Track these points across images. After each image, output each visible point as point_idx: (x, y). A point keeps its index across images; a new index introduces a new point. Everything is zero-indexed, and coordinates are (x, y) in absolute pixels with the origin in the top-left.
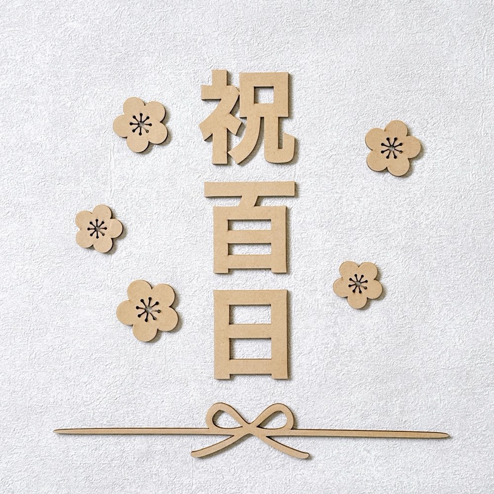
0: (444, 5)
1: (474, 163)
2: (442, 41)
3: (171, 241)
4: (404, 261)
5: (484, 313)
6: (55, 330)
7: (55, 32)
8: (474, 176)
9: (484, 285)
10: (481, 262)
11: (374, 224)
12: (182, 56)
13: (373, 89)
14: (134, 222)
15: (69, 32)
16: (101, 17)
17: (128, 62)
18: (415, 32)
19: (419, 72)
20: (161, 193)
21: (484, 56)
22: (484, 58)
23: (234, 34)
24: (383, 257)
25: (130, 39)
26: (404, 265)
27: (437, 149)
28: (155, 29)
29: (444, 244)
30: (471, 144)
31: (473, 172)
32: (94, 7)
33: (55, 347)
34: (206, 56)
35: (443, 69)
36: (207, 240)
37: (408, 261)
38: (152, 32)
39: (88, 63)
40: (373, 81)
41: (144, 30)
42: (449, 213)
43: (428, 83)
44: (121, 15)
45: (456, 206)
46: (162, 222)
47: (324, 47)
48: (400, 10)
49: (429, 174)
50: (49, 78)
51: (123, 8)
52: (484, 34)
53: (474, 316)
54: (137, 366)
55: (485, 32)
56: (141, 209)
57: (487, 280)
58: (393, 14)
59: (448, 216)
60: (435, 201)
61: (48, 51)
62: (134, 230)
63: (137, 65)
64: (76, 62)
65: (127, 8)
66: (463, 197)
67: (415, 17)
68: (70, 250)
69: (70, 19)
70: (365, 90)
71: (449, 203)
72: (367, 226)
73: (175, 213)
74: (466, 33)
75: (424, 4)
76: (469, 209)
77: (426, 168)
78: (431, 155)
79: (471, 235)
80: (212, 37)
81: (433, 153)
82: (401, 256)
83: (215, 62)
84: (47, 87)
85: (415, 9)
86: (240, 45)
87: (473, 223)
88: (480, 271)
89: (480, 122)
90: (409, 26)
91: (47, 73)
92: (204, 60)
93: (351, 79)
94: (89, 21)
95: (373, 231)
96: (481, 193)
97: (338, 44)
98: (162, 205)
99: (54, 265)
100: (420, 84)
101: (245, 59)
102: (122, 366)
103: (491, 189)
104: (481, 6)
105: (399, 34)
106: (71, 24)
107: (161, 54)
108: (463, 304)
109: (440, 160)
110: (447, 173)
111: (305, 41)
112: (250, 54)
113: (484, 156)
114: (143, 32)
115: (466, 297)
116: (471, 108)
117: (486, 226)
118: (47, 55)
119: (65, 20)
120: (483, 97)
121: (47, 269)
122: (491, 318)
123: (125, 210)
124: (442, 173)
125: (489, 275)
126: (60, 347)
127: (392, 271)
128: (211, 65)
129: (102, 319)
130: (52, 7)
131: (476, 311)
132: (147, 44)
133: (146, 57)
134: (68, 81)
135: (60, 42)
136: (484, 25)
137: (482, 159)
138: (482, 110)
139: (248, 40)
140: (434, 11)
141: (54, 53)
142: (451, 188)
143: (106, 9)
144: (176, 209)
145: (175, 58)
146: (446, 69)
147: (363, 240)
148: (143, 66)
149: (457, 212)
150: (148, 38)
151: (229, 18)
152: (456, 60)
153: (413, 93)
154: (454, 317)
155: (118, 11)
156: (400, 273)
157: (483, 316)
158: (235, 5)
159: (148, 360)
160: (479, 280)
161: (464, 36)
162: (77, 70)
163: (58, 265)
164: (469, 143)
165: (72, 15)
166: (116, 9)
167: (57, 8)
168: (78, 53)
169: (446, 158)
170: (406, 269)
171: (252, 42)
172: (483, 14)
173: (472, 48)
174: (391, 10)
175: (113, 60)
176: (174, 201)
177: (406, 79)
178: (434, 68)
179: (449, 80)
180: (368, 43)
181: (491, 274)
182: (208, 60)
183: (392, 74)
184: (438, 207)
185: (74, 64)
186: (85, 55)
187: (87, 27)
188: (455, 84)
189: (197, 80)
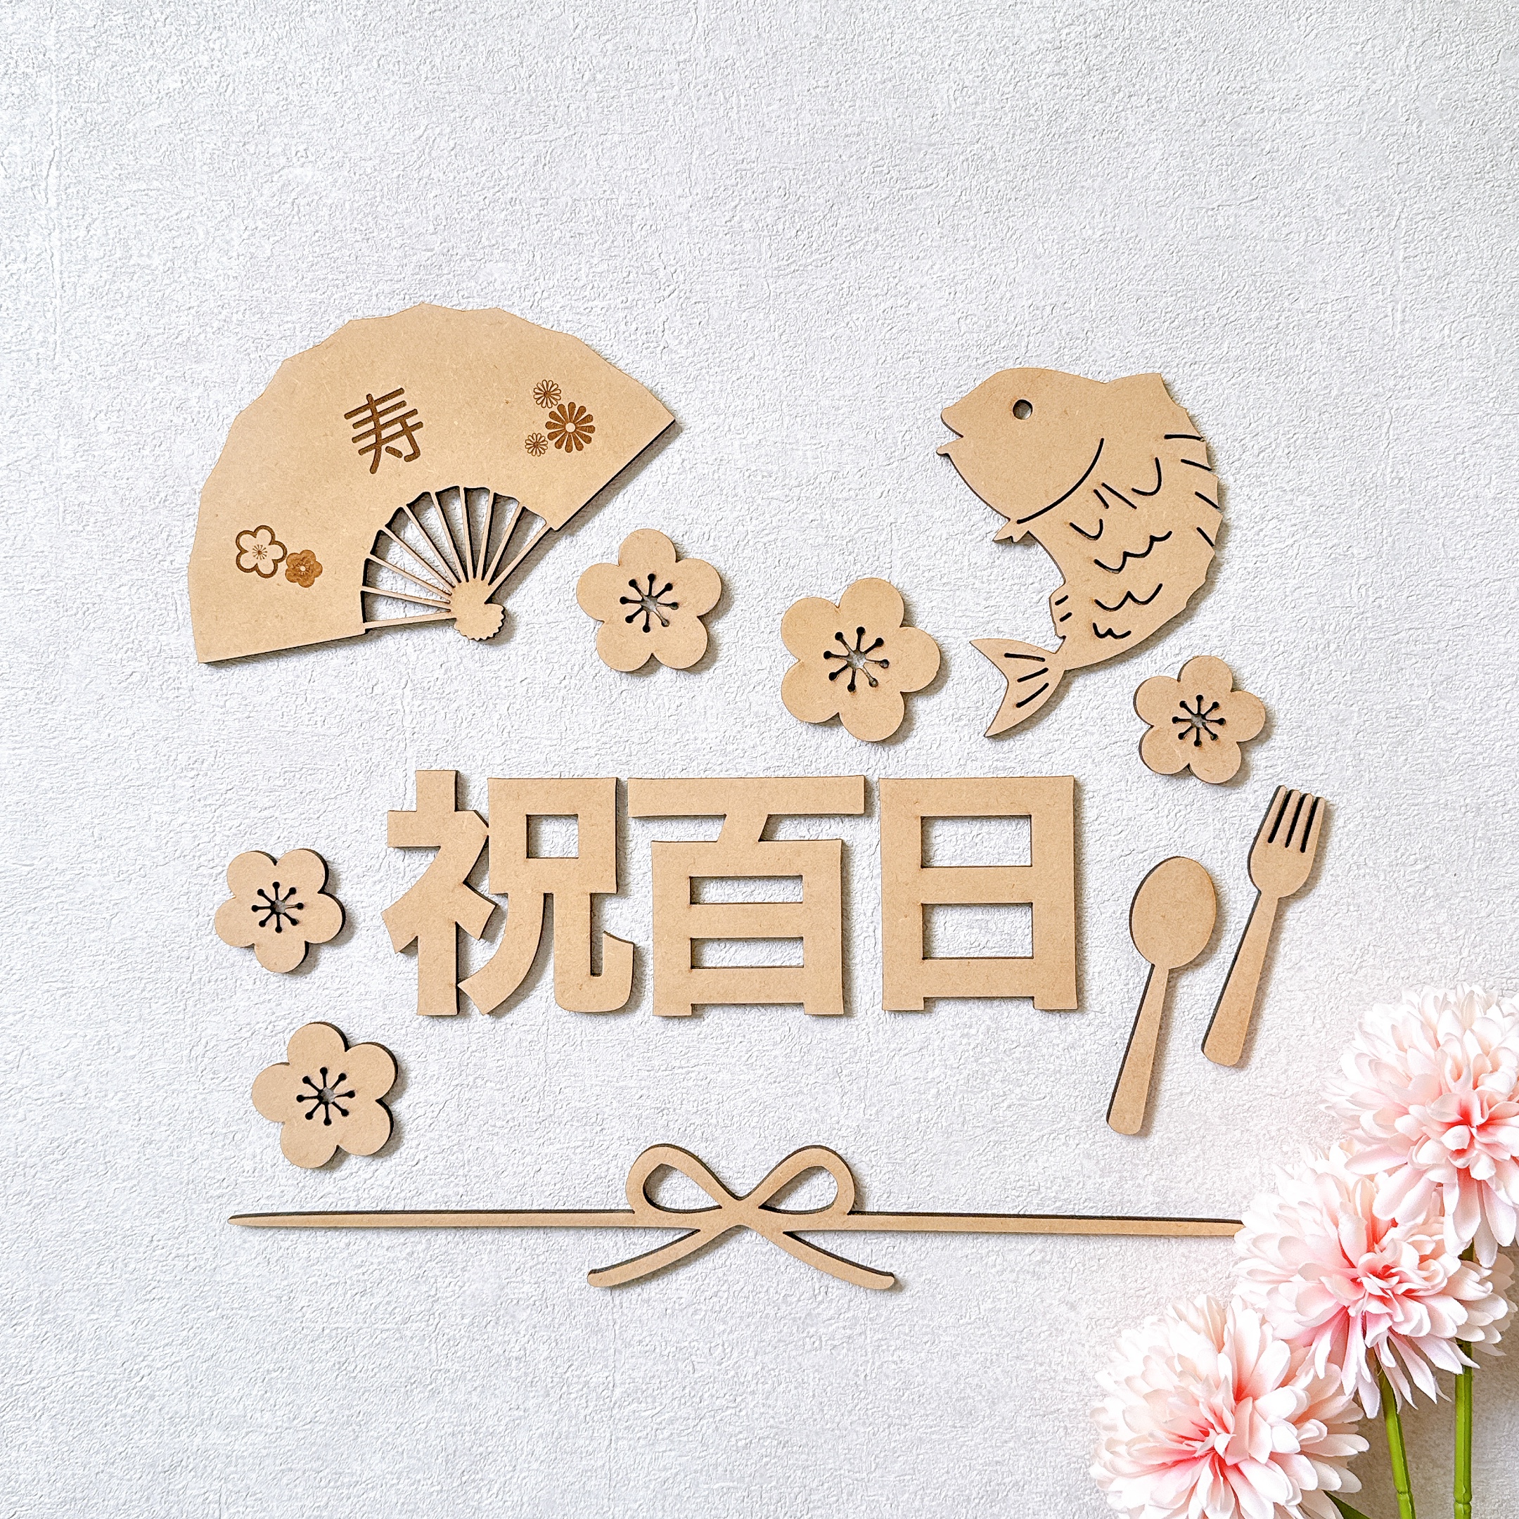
0: (1292, 135)
1: (1363, 556)
2: (1285, 231)
3: (562, 753)
4: (1173, 814)
5: (1379, 951)
6: (258, 983)
7: (255, 192)
8: (1363, 591)
9: (1382, 877)
10: (1376, 818)
11: (1095, 714)
12: (595, 261)
13: (1099, 357)
14: (465, 703)
15: (294, 195)
16: (377, 154)
17: (451, 276)
18: (1215, 205)
19: (1225, 311)
20: (537, 626)
21: (1396, 272)
22: (1395, 278)
23: (733, 204)
24: (1119, 803)
25: (456, 215)
26: (1172, 824)
27: (1268, 518)
28: (522, 188)
29: (1279, 769)
30: (1356, 507)
31: (1361, 582)
32: (361, 128)
33: (257, 1027)
34: (656, 263)
35: (1286, 304)
36: (656, 752)
37: (1183, 813)
38: (514, 195)
39: (343, 276)
40: (1100, 334)
41: (492, 191)
42: (1296, 687)
43: (1246, 341)
44: (431, 148)
45: (1315, 669)
46: (539, 702)
47: (972, 243)
48: (1178, 144)
49: (1243, 585)
50: (240, 316)
51: (438, 130)
52: (1397, 213)
53: (1353, 959)
54: (471, 1079)
55: (1399, 208)
56: (485, 668)
57: (1390, 865)
58: (1158, 154)
59: (1292, 697)
60: (1259, 657)
61: (236, 242)
62: (465, 725)
63: (473, 284)
64: (310, 275)
65: (449, 130)
66: (1333, 647)
67: (1215, 163)
68: (298, 776)
69: (295, 160)
70: (1078, 358)
71: (1294, 663)
72: (1077, 721)
73: (573, 681)
74: (1349, 211)
75: (1240, 131)
76: (1348, 678)
77: (1236, 568)
78: (1250, 534)
79: (1351, 748)
80: (675, 212)
81: (1256, 529)
82: (1165, 801)
83: (682, 278)
84: (233, 340)
85: (1216, 142)
86: (749, 235)
87: (1356, 715)
88: (1374, 842)
89: (1382, 449)
90: (1201, 188)
91: (233, 304)
92: (654, 272)
93: (1043, 330)
94: (347, 164)
95: (1092, 734)
96: (1381, 635)
97: (1009, 235)
98: (539, 659)
99: (253, 813)
100: (1226, 345)
101: (762, 271)
102: (431, 1077)
103: (1407, 626)
104: (1390, 140)
105: (1172, 209)
106: (298, 171)
107: (538, 258)
108: (1326, 928)
109: (1274, 546)
110: (1292, 583)
111: (921, 226)
112: (774, 259)
113: (1390, 539)
114: (489, 195)
115: (1335, 909)
116: (1360, 410)
117: (1392, 722)
118: (235, 254)
119: (283, 161)
120: (1392, 383)
121: (236, 823)
122: (1399, 964)
123: (443, 670)
124: (1279, 582)
125: (1397, 851)
126: (270, 1027)
127: (1142, 840)
128: (672, 287)
129: (380, 956)
130: (249, 127)
131: (1359, 946)
132: (500, 229)
133: (500, 265)
134: (290, 325)
135: (269, 221)
136: (1398, 189)
137: (1385, 548)
138: (1387, 416)
139: (769, 220)
140: (1267, 149)
141: (253, 250)
142: (1304, 620)
143: (392, 132)
144: (576, 668)
145: (574, 268)
146: (1295, 306)
147: (1066, 755)
148: (492, 288)
149: (1315, 687)
150: (505, 212)
151: (721, 160)
152: (1323, 281)
153: (1208, 366)
154: (1303, 962)
155: (424, 138)
156: (1162, 843)
157: (1377, 960)
158: (736, 126)
159: (500, 1063)
160: (1371, 864)
161: (1346, 217)
162: (313, 295)
163: (266, 813)
164: (1354, 504)
165: (301, 148)
166: (418, 132)
167: (262, 128)
168: (317, 249)
169: (1290, 541)
170: (1177, 834)
171: (781, 227)
172: (1396, 162)
173: (1365, 252)
174: (1151, 146)
175: (409, 270)
176: (572, 647)
177: (1188, 330)
178: (1264, 302)
179: (1304, 335)
180: (1090, 232)
181: (1401, 851)
182: (661, 273)
183: (1151, 316)
184: (1266, 673)
185: (307, 281)
186: (337, 254)
187: (341, 181)
188: (1317, 345)
189: (634, 326)
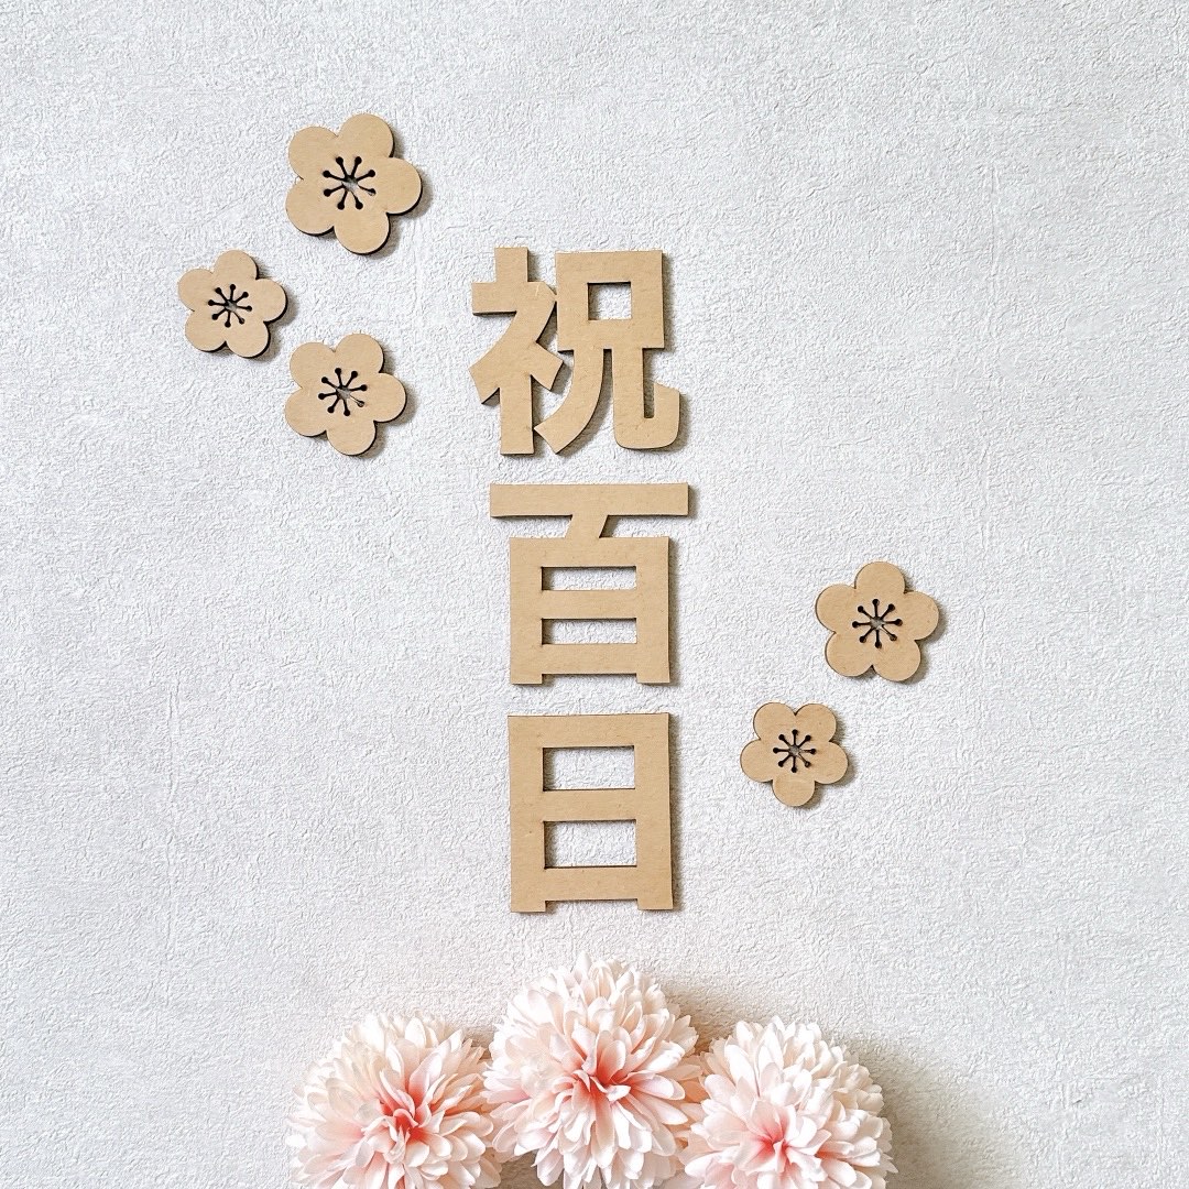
0: (898, 388)
1: (966, 727)
2: (894, 465)
3: (304, 896)
4: (817, 942)
5: (990, 1058)
6: (44, 1097)
7: (48, 434)
8: (966, 755)
9: (991, 995)
10: (984, 944)
11: (751, 857)
12: (333, 489)
13: (748, 564)
14: (221, 854)
15: (81, 437)
16: (153, 403)
17: (213, 501)
18: (837, 444)
19: (847, 529)
20: (283, 788)
21: (984, 497)
22: (983, 503)
23: (447, 443)
24: (772, 933)
25: (218, 453)
26: (816, 950)
27: (886, 695)
28: (273, 431)
29: (903, 904)
30: (958, 686)
31: (965, 747)
32: (138, 383)
33: (43, 1135)
34: (384, 490)
35: (897, 523)
36: (383, 893)
37: (826, 941)
38: (267, 437)
39: (123, 502)
40: (747, 547)
41: (248, 433)
42: (914, 835)
43: (865, 552)
44: (197, 399)
45: (929, 819)
46: (285, 853)
47: (642, 474)
48: (806, 396)
49: (869, 750)
50: (35, 535)
51: (203, 385)
52: (983, 451)
53: (969, 1065)
55: (985, 447)
56: (239, 825)
57: (997, 984)
58: (790, 405)
59: (911, 843)
60: (885, 809)
61: (32, 476)
62: (220, 873)
63: (232, 507)
64: (95, 502)
65: (212, 384)
66: (943, 801)
67: (836, 411)
68: (78, 920)
69: (82, 408)
70: (730, 566)
71: (913, 814)
72: (736, 863)
73: (313, 834)
74: (945, 449)
75: (857, 385)
76: (957, 827)
77: (863, 735)
78: (873, 708)
79: (961, 885)
80: (400, 448)
81: (878, 704)
82: (810, 931)
83: (405, 501)
84: (29, 554)
85: (836, 394)
86: (460, 467)
87: (964, 858)
88: (982, 965)
89: (978, 639)
90: (824, 431)
91: (29, 526)
92: (382, 497)
93: (701, 543)
94: (127, 413)
95: (749, 874)
96: (983, 792)
97: (672, 467)
98: (284, 816)
99: (40, 952)
100: (848, 556)
101: (470, 496)
103: (1003, 784)
104: (976, 393)
105: (803, 447)
106: (85, 417)
107: (286, 483)
108: (946, 1038)
109: (893, 718)
110: (908, 749)
111: (601, 460)
112: (480, 486)
113: (987, 713)
114: (246, 436)
115: (953, 1022)
116: (958, 608)
117: (995, 864)
118: (31, 485)
119: (72, 409)
120: (984, 586)
121: (25, 960)
122: (1007, 1068)
123: (202, 827)
124: (897, 747)
125: (1002, 972)
126: (54, 1134)
127: (792, 963)
128: (397, 509)
129: (147, 1074)
130: (44, 381)
131: (973, 1053)
132: (255, 463)
133: (255, 491)
134: (77, 542)
135: (60, 458)
136: (983, 432)
137: (983, 720)
138: (981, 613)
139: (476, 455)
140: (878, 399)
141: (46, 481)
142: (918, 780)
143: (165, 386)
144: (316, 824)
145: (315, 494)
146: (904, 525)
147: (727, 892)
148: (247, 511)
149: (930, 835)
150: (258, 450)
151: (437, 408)
152: (926, 505)
153: (834, 573)
154: (927, 1067)
155: (191, 391)
156: (809, 967)
157: (989, 1065)
158: (448, 382)
160: (981, 983)
161: (942, 454)
162: (97, 518)
163: (50, 952)
164: (956, 683)
165: (88, 398)
166: (187, 386)
167: (55, 382)
168: (101, 481)
169: (905, 715)
170: (820, 960)
171: (486, 461)
172: (981, 410)
173: (958, 482)
174: (785, 397)
175: (178, 497)
176: (312, 805)
177: (818, 543)
178: (878, 521)
179: (912, 548)
180: (737, 466)
181: (1006, 972)
182: (388, 497)
183: (788, 532)
184: (890, 823)
185: (92, 507)
186: (117, 485)
187: (121, 426)
188: (922, 556)
189: (365, 541)
